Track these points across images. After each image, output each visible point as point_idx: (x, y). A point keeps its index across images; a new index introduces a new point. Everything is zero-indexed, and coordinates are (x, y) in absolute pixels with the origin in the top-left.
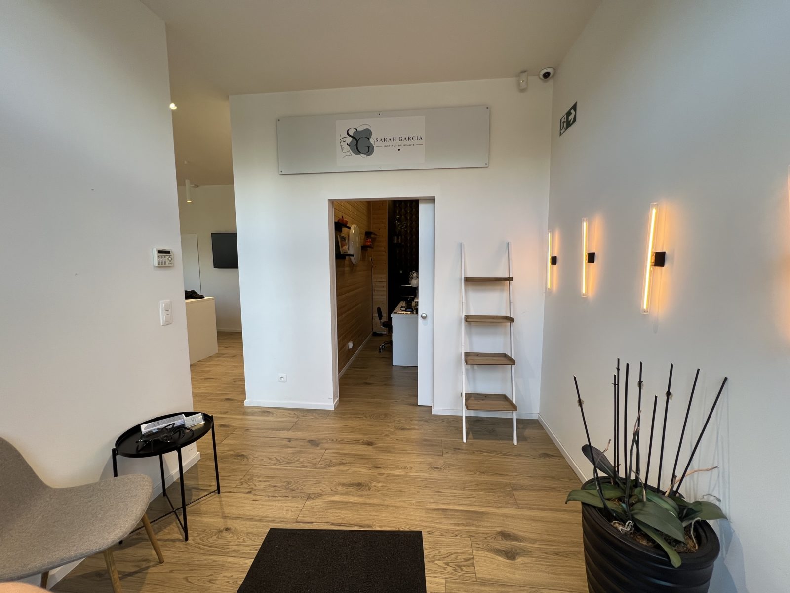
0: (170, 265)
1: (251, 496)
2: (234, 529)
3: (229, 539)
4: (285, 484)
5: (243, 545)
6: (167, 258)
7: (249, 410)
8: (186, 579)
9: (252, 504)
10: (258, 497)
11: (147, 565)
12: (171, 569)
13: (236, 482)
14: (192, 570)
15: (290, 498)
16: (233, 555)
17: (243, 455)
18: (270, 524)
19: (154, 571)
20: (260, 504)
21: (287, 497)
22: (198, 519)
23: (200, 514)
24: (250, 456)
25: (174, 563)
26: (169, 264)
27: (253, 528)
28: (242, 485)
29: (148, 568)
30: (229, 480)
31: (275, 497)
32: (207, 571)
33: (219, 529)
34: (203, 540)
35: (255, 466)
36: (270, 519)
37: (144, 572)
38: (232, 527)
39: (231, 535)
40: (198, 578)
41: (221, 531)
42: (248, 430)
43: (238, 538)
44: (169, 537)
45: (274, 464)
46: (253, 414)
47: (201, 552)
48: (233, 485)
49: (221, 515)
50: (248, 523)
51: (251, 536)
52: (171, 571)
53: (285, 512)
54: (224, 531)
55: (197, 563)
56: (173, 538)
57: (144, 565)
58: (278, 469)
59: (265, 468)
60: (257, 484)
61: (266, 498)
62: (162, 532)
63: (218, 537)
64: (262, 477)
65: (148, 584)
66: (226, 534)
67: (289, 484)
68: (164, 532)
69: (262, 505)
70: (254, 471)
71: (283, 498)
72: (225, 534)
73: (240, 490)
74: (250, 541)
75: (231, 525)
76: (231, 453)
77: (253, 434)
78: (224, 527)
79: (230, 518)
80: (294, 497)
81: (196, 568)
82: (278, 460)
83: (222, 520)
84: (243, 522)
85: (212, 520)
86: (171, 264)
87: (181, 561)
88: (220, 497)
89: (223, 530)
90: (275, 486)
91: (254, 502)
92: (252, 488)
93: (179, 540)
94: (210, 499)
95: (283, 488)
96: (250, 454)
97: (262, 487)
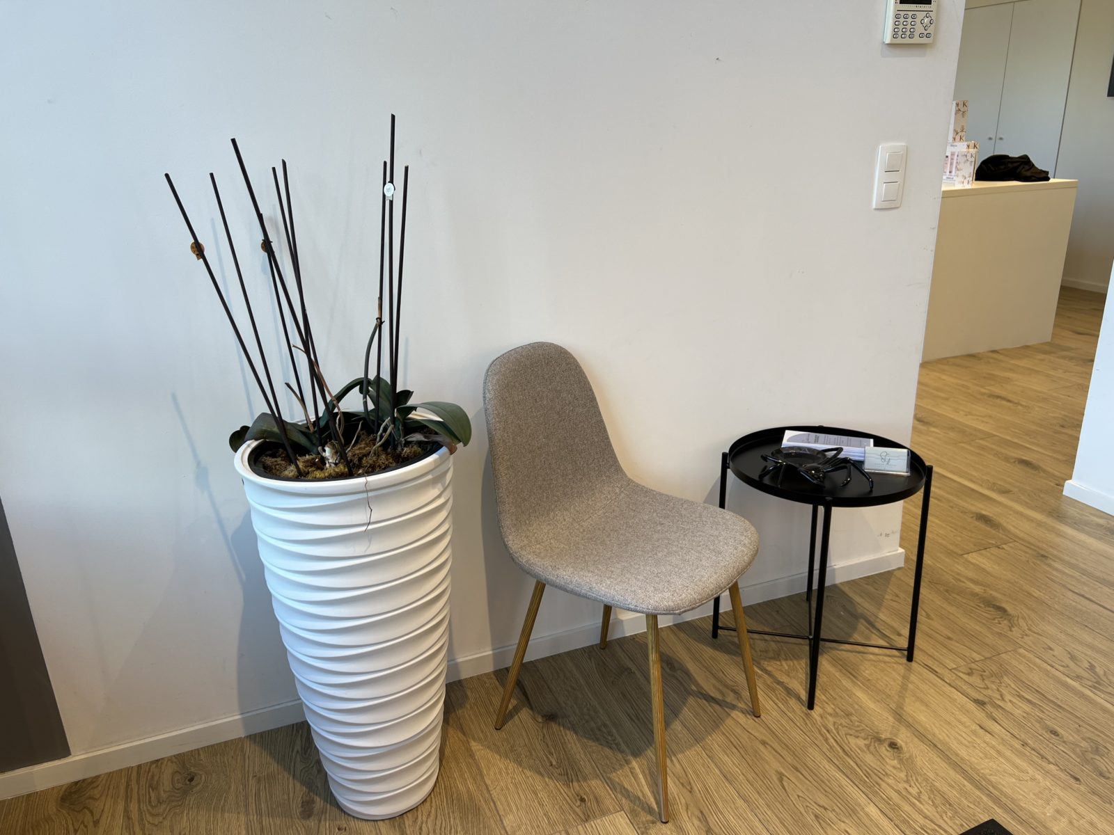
0: (924, 40)
1: (979, 714)
2: (907, 755)
3: (889, 769)
4: (1084, 744)
5: (913, 805)
6: (918, 20)
7: (1072, 511)
8: (781, 777)
9: (974, 732)
10: (996, 728)
11: (735, 702)
12: (764, 738)
13: (959, 660)
14: (797, 769)
15: (1082, 788)
16: (881, 805)
17: (1004, 610)
18: (998, 810)
19: (739, 720)
20: (993, 747)
21: (1077, 779)
22: (846, 683)
23: (854, 676)
24: (1020, 620)
25: (774, 733)
26: (921, 35)
27: (953, 787)
28: (969, 674)
29: (733, 707)
30: (945, 646)
31: (1043, 757)
32: (821, 795)
33: (877, 733)
34: (837, 729)
35: (1022, 651)
36: (1004, 800)
37: (726, 709)
38: (905, 749)
39: (895, 762)
40: (801, 794)
41: (880, 740)
42: (1043, 556)
43: (907, 781)
44: (784, 679)
45: (1078, 678)
46: (1077, 524)
47: (825, 750)
48: (948, 661)
49: (893, 706)
50: (944, 765)
51: (938, 801)
52: (764, 743)
53: (1049, 812)
54: (886, 744)
55: (810, 763)
56: (790, 686)
57: (730, 698)
58: (1082, 696)
59: (1047, 673)
60: (1008, 697)
61: (1017, 745)
62: (778, 663)
63: (868, 746)
64: (1028, 687)
65: (723, 734)
66: (888, 754)
67: (1096, 751)
68: (782, 665)
69: (998, 752)
70: (1014, 663)
71: (1063, 776)
72: (884, 750)
73: (959, 683)
74: (932, 809)
75: (906, 743)
76: (977, 589)
77: (1054, 573)
78: (889, 736)
79: (909, 726)
80: (1094, 793)
81: (804, 772)
82: (1095, 673)
83: (891, 719)
84: (933, 755)
85: (871, 705)
86: (928, 36)
87: (786, 737)
88: (909, 670)
89: (886, 739)
90: (1055, 733)
91: (981, 731)
92: (990, 697)
93: (799, 698)
94: (887, 659)
95: (1074, 751)
96: (1024, 618)
97: (1017, 712)
